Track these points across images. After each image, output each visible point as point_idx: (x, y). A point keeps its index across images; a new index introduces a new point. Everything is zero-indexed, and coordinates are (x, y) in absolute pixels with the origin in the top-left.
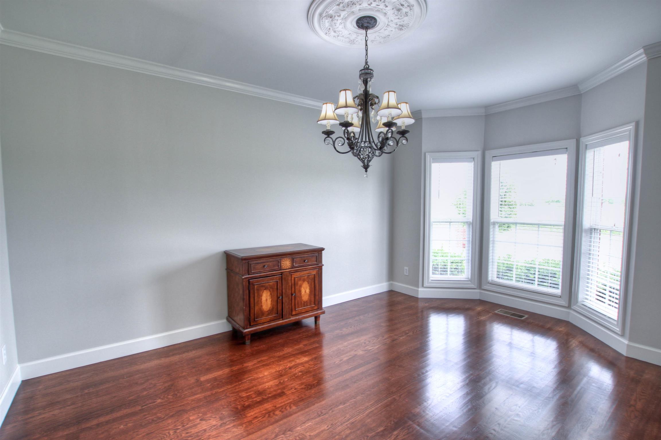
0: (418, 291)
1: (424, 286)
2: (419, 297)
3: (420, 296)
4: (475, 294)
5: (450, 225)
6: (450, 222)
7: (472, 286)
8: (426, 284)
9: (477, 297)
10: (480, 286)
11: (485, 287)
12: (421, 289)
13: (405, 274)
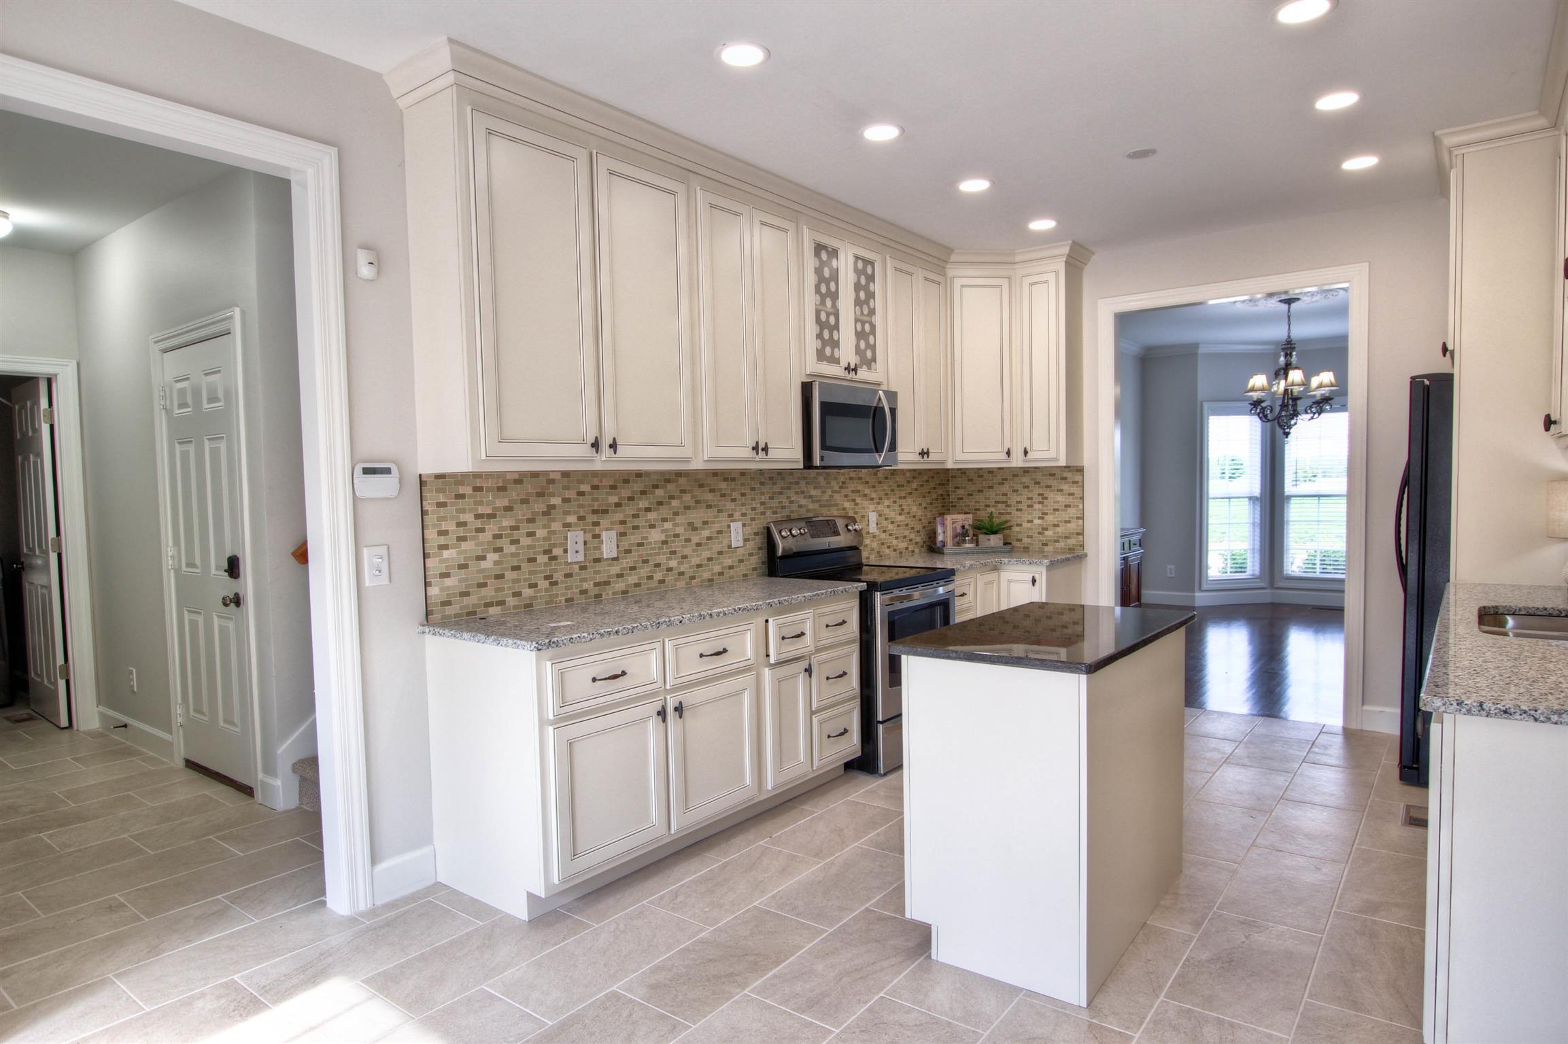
0: (1194, 596)
1: (1203, 589)
2: (1196, 605)
3: (1198, 603)
4: (1266, 596)
5: (1229, 501)
6: (1229, 498)
7: (1262, 585)
8: (1205, 587)
9: (1269, 600)
10: (1272, 585)
11: (1281, 584)
12: (1197, 594)
13: (1169, 575)
